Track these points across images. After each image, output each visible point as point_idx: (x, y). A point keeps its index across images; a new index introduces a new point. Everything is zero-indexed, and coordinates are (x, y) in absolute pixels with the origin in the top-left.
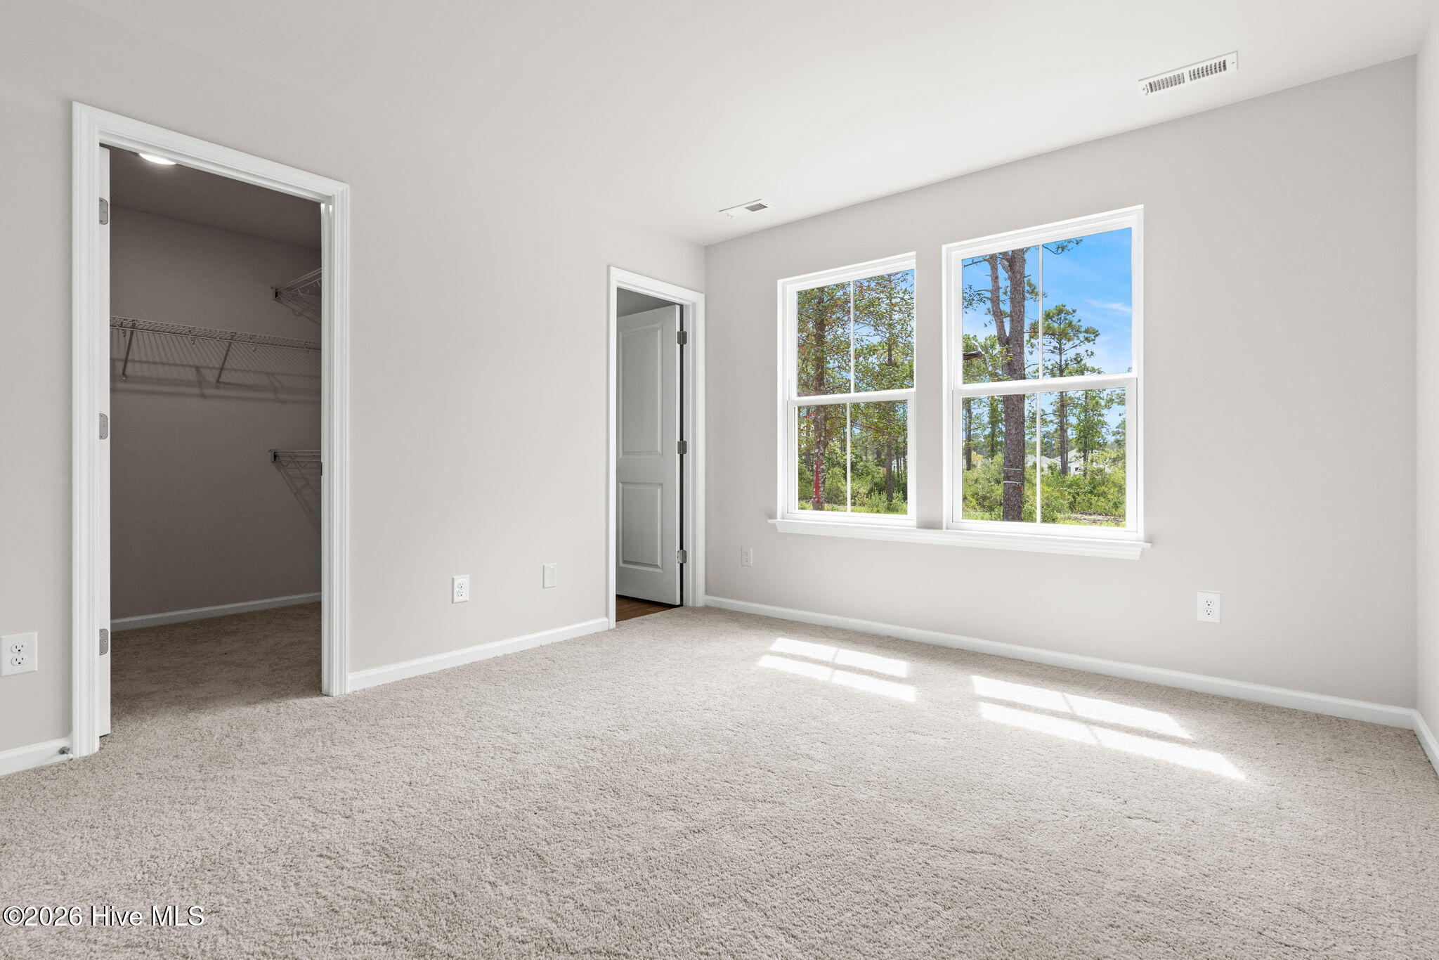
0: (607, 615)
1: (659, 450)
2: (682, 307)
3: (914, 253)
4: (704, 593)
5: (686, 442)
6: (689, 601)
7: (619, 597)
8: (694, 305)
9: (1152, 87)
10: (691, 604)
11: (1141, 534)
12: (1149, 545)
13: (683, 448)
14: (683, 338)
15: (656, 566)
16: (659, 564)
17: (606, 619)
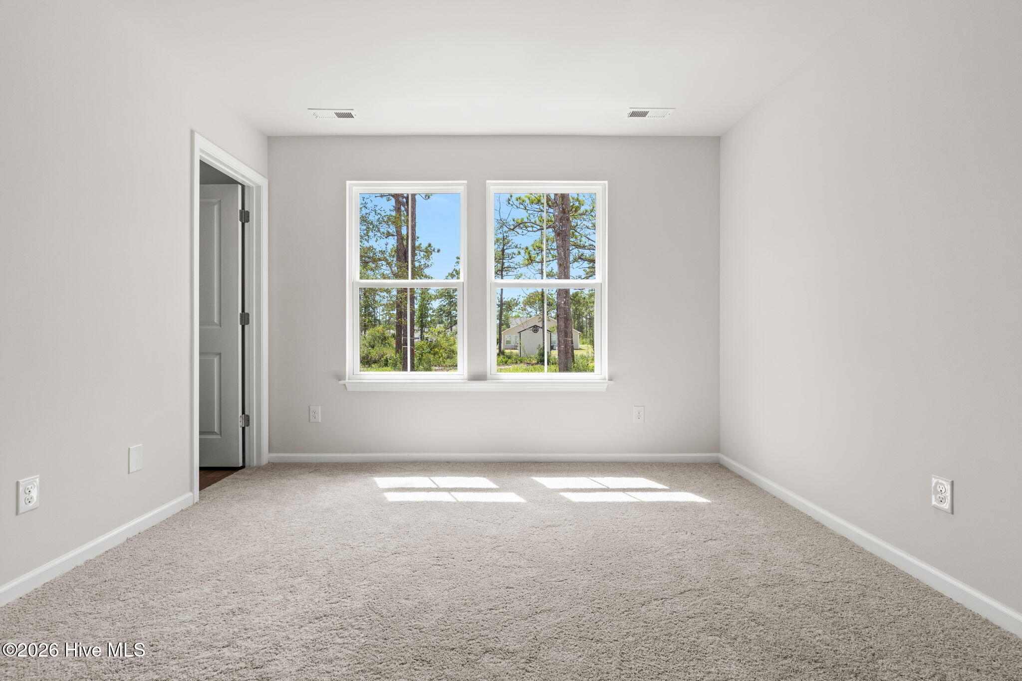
0: (191, 490)
1: (216, 320)
2: (243, 187)
3: (466, 182)
4: (268, 452)
5: (248, 314)
6: (253, 460)
7: (201, 469)
8: (259, 188)
9: (634, 114)
10: (255, 463)
11: (606, 375)
12: (612, 382)
13: (245, 319)
14: (245, 217)
15: (213, 433)
16: (216, 430)
17: (191, 494)
